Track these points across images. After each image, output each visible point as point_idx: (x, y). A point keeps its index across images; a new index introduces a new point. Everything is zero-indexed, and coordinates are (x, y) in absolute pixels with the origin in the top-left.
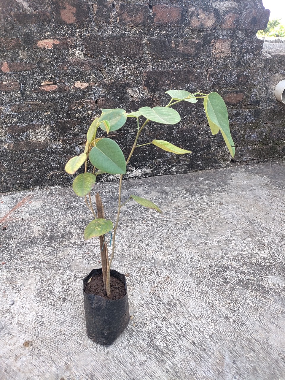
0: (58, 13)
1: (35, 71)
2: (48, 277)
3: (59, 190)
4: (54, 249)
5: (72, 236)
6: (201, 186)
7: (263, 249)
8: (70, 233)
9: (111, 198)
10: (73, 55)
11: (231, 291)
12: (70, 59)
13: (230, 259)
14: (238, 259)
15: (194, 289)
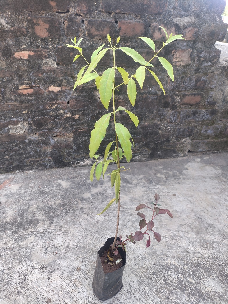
0: (33, 28)
1: (13, 77)
2: (9, 266)
3: (36, 174)
4: (20, 236)
5: (38, 223)
6: (159, 175)
7: (206, 249)
8: (37, 220)
9: (79, 184)
10: (47, 64)
11: (170, 294)
12: (44, 67)
13: (174, 258)
14: (181, 258)
15: (135, 290)
